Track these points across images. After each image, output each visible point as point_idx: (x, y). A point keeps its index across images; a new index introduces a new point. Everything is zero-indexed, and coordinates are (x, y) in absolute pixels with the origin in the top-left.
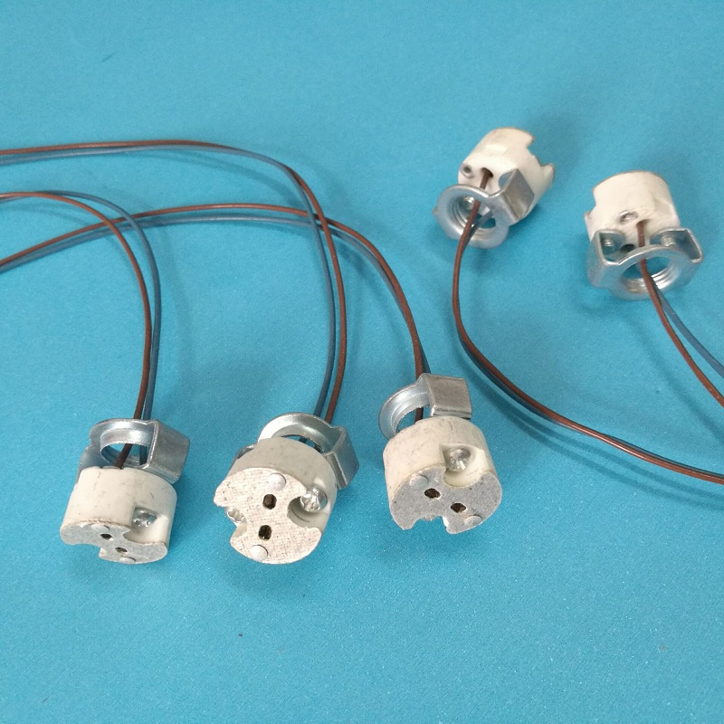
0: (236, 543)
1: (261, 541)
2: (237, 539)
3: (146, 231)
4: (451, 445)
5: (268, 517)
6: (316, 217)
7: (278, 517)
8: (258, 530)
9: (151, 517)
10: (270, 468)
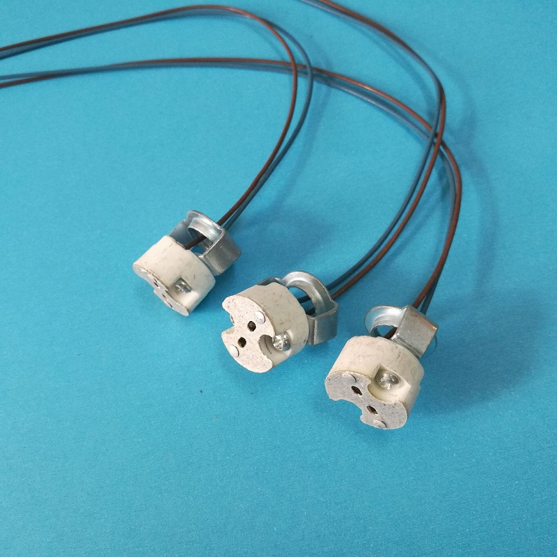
0: (225, 336)
1: (238, 346)
2: (226, 335)
3: (315, 84)
4: (388, 368)
5: (247, 334)
6: (436, 135)
7: (253, 338)
8: (239, 338)
9: (187, 289)
10: (260, 306)
